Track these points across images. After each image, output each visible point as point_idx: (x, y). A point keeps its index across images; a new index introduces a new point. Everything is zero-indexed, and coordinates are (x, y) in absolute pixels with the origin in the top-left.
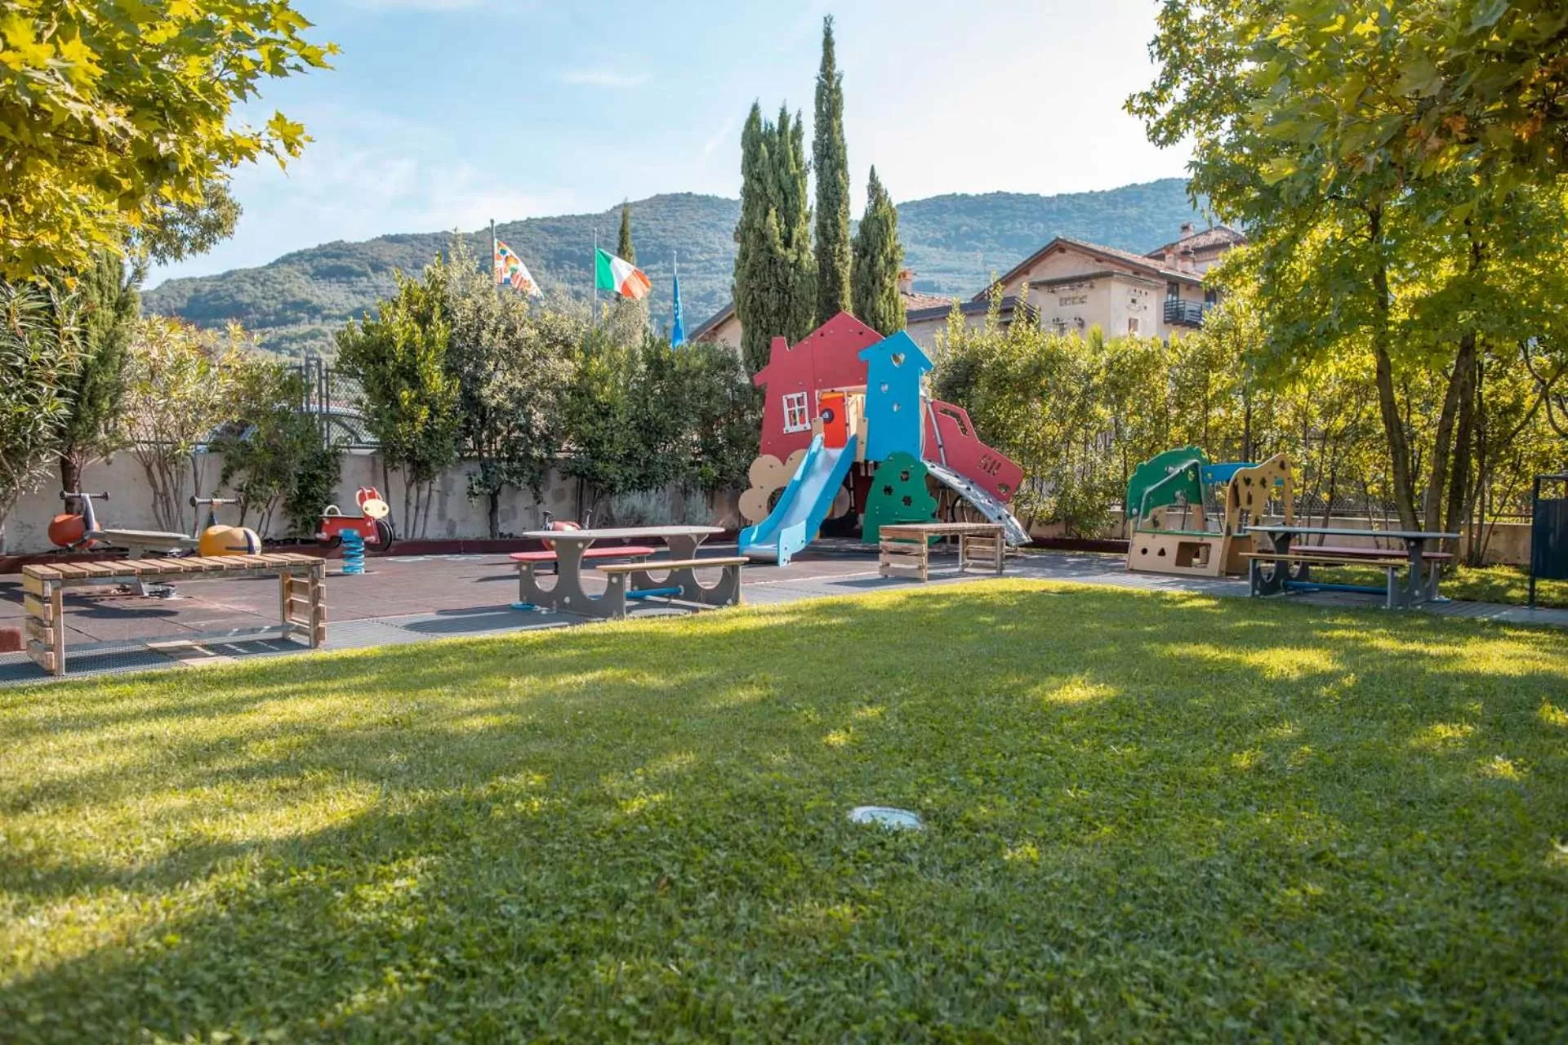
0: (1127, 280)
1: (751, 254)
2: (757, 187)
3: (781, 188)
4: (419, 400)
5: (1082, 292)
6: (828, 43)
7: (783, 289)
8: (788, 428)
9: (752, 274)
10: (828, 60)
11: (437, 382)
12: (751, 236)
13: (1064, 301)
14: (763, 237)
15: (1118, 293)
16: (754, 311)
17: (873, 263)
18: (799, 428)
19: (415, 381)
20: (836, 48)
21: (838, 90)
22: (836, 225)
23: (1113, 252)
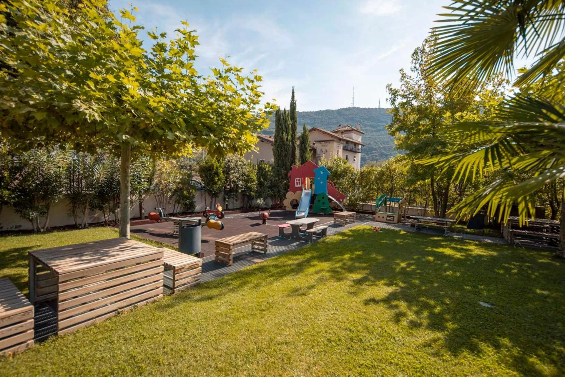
0: (337, 142)
1: (278, 142)
2: (280, 127)
3: (286, 127)
4: (218, 180)
5: (327, 144)
6: (293, 93)
7: (286, 151)
8: (296, 186)
9: (278, 147)
10: (293, 97)
11: (222, 176)
12: (278, 138)
13: (322, 145)
14: (281, 138)
15: (335, 144)
16: (279, 156)
17: (305, 146)
18: (299, 186)
19: (218, 176)
20: (295, 94)
21: (295, 103)
22: (295, 135)
23: (326, 131)
